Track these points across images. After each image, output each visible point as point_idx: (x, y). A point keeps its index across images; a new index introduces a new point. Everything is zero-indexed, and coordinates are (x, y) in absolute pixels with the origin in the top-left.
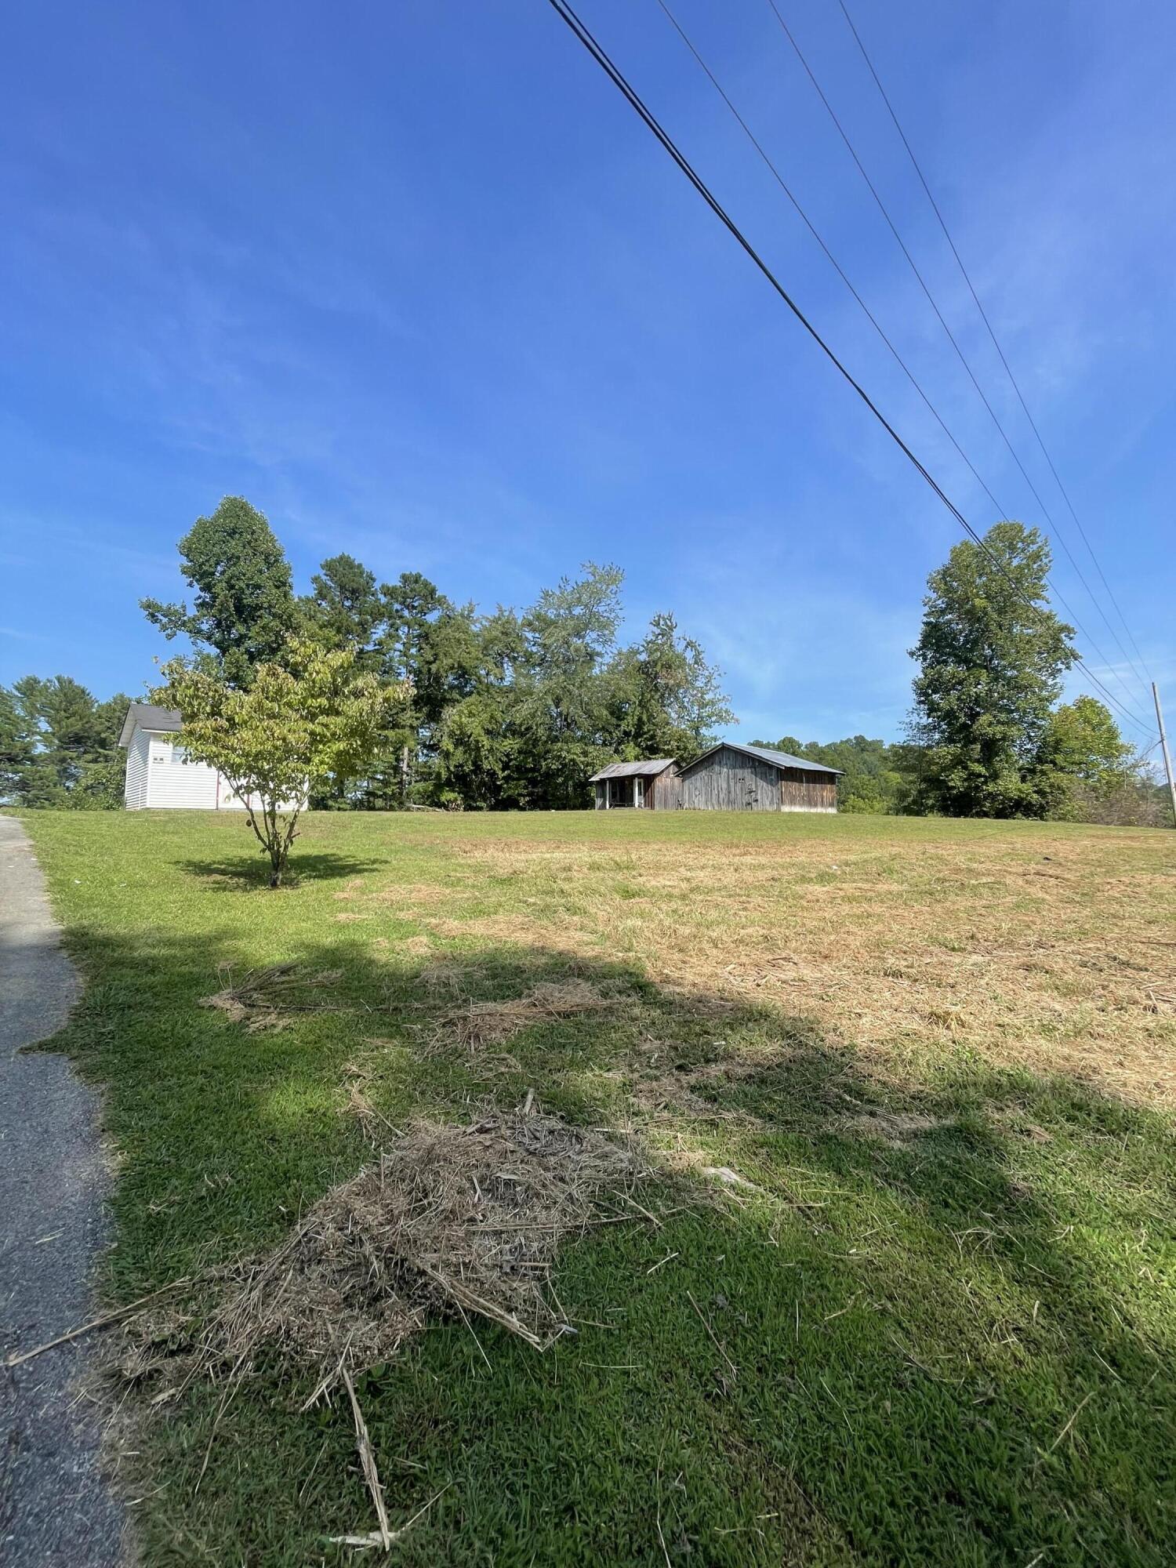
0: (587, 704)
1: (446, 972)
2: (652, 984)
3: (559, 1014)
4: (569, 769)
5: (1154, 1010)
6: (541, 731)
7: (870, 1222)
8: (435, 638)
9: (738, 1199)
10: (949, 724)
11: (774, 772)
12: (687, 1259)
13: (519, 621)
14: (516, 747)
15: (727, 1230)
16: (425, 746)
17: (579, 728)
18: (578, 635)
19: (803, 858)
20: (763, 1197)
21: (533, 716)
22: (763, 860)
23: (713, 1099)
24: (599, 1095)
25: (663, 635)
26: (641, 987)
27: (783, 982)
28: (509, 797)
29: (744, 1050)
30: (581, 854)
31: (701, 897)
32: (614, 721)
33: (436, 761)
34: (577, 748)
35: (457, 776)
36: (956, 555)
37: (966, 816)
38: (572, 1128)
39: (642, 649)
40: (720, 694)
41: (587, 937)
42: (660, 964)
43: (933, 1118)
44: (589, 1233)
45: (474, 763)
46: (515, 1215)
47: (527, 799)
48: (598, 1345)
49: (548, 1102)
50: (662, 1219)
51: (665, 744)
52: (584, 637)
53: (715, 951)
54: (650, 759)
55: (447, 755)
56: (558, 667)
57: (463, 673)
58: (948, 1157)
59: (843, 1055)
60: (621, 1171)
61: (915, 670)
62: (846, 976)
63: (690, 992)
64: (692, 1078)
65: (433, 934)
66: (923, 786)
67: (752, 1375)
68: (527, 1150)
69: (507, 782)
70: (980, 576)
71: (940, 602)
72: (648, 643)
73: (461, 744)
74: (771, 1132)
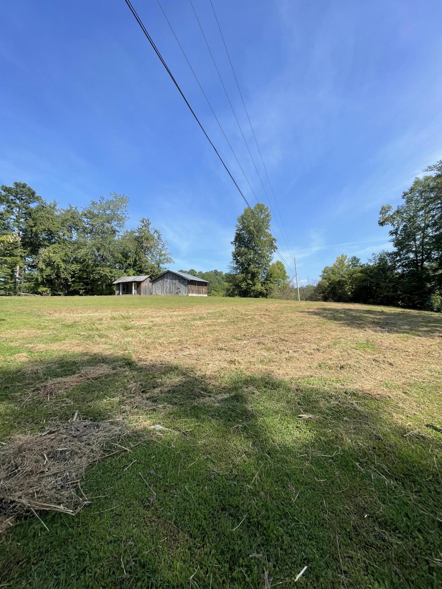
0: (112, 251)
1: (36, 368)
2: (134, 362)
3: (93, 378)
4: (104, 278)
5: (288, 352)
6: (90, 262)
7: (206, 432)
8: (34, 215)
9: (161, 435)
10: (242, 267)
11: (186, 281)
12: (140, 461)
13: (80, 213)
14: (78, 268)
15: (157, 447)
16: (29, 266)
17: (109, 261)
18: (108, 222)
19: (195, 312)
20: (171, 432)
21: (87, 255)
22: (181, 313)
23: (155, 401)
24: (109, 407)
25: (145, 227)
26: (129, 364)
27: (184, 356)
28: (75, 290)
29: (168, 381)
30: (108, 313)
31: (157, 328)
32: (124, 259)
33: (36, 273)
34: (107, 270)
35: (47, 280)
36: (246, 211)
37: (246, 297)
38: (95, 423)
39: (136, 231)
40: (168, 251)
41: (107, 347)
42: (138, 354)
43: (228, 394)
44: (100, 462)
45: (56, 275)
46: (65, 464)
47: (84, 291)
48: (101, 505)
49: (85, 415)
50: (131, 449)
51: (146, 269)
52: (111, 223)
53: (160, 347)
54: (139, 275)
55: (42, 270)
56: (99, 235)
57: (50, 233)
58: (231, 405)
59: (202, 378)
60: (116, 435)
61: (232, 249)
62: (206, 351)
63: (149, 363)
64: (148, 395)
65: (29, 351)
66: (234, 287)
67: (162, 494)
68: (73, 436)
69: (73, 283)
70: (252, 219)
71: (240, 226)
72: (139, 229)
73: (50, 265)
74: (176, 409)
